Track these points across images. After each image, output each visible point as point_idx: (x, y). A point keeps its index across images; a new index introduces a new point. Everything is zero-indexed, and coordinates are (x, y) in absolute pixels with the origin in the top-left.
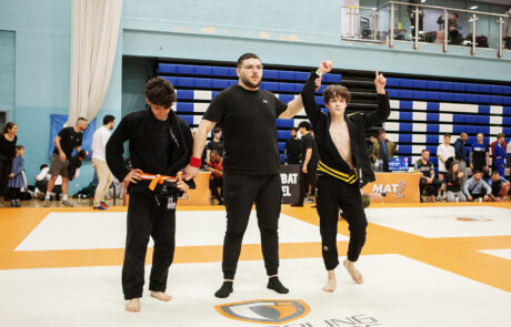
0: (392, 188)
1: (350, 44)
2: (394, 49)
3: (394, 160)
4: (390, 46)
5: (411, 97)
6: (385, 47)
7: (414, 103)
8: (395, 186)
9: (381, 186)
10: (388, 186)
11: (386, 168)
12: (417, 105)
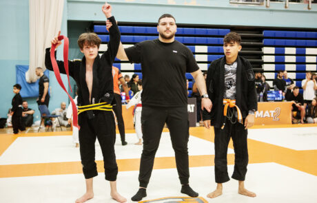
0: (270, 114)
1: (236, 6)
2: (270, 8)
3: (271, 93)
4: (267, 6)
5: (284, 44)
6: (263, 7)
7: (286, 49)
8: (272, 112)
9: (262, 112)
10: (267, 112)
11: (265, 99)
12: (288, 50)
